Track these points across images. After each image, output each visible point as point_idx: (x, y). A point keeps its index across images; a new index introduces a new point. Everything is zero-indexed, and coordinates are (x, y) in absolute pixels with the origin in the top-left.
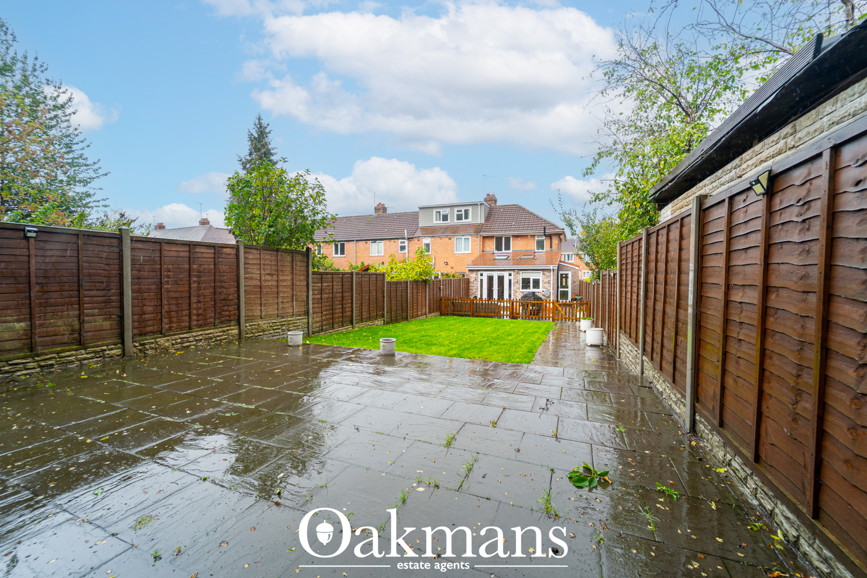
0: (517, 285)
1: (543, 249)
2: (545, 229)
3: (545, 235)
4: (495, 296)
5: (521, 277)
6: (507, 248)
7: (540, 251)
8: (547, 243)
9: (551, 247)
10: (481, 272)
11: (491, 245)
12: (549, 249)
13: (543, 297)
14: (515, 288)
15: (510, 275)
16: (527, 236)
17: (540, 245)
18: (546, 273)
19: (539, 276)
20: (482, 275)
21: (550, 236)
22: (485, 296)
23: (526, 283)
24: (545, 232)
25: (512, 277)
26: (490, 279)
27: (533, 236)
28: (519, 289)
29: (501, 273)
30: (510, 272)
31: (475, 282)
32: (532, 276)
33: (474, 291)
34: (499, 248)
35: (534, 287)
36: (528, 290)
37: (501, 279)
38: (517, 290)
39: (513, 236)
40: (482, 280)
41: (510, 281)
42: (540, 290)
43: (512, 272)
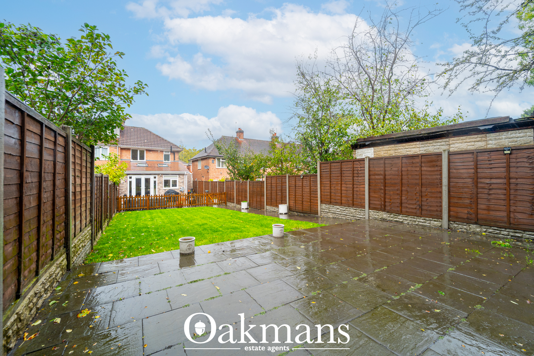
0: (161, 185)
1: (168, 160)
2: (171, 147)
3: (171, 152)
4: (143, 193)
5: (164, 179)
6: (142, 158)
7: (167, 161)
8: (171, 157)
9: (174, 159)
10: (130, 176)
11: (128, 156)
12: (173, 161)
13: (179, 192)
14: (159, 187)
15: (155, 178)
16: (157, 151)
17: (167, 158)
18: (181, 176)
19: (177, 178)
20: (130, 178)
21: (173, 153)
22: (134, 194)
23: (167, 183)
24: (171, 150)
25: (156, 180)
26: (138, 181)
27: (162, 151)
28: (162, 187)
29: (147, 177)
30: (155, 176)
31: (124, 184)
32: (171, 179)
33: (124, 190)
34: (134, 157)
35: (173, 186)
36: (167, 188)
37: (147, 181)
38: (161, 188)
39: (146, 150)
40: (130, 182)
41: (155, 182)
42: (177, 187)
43: (157, 176)
